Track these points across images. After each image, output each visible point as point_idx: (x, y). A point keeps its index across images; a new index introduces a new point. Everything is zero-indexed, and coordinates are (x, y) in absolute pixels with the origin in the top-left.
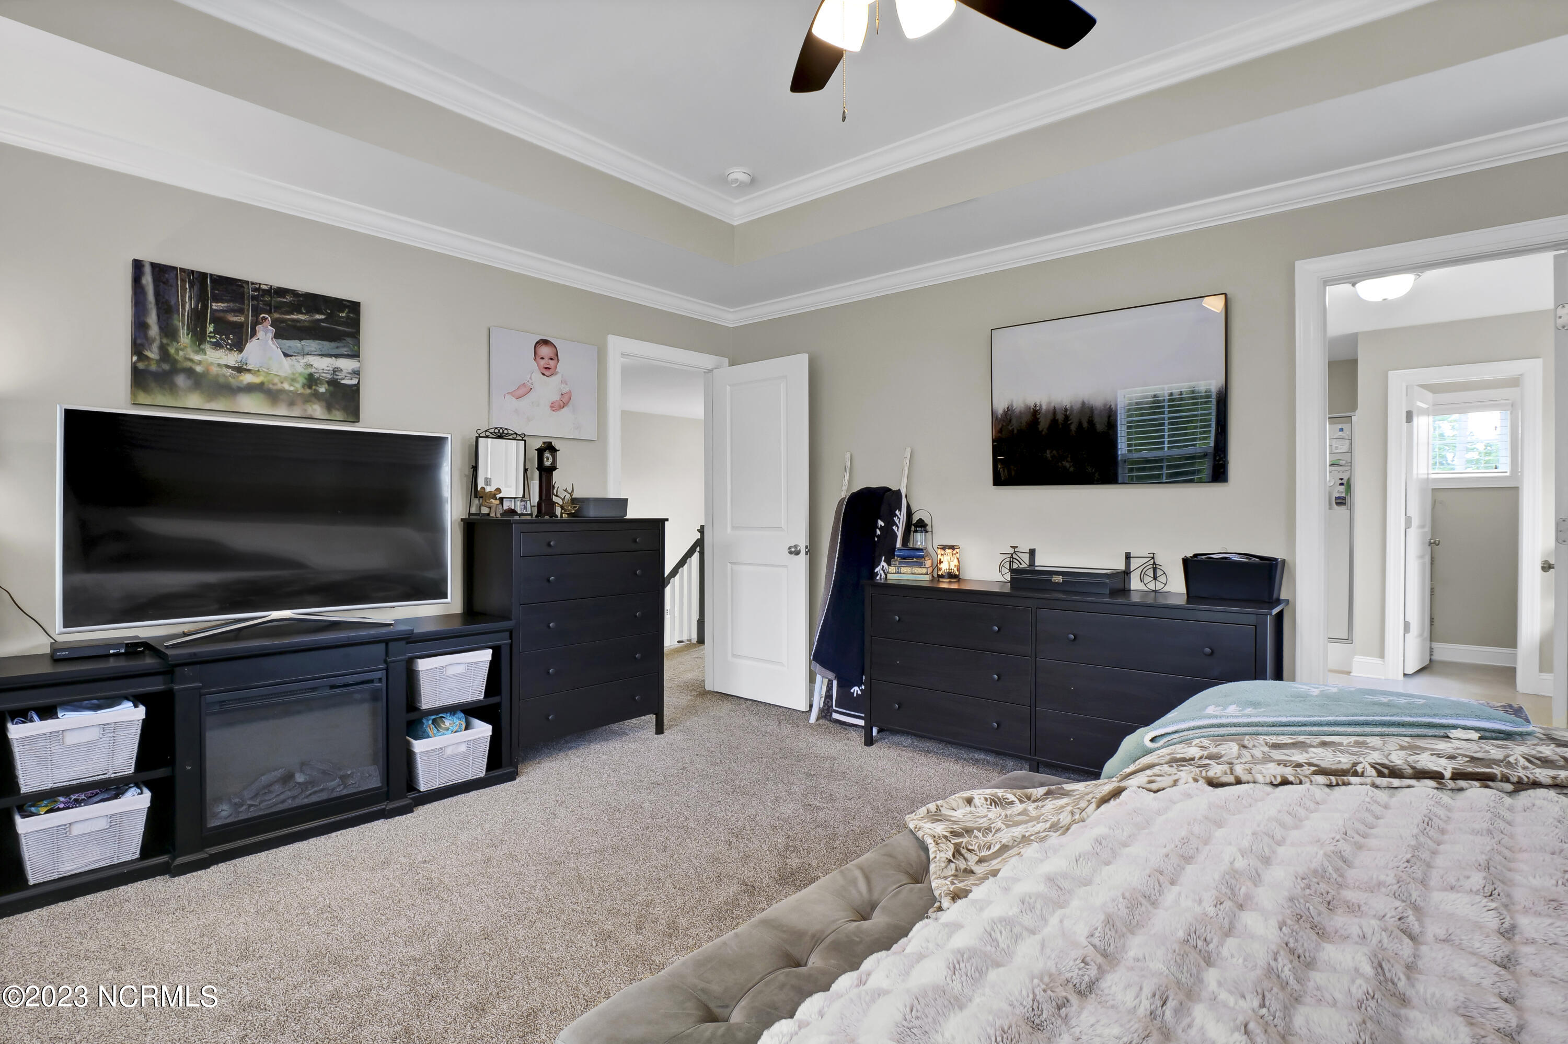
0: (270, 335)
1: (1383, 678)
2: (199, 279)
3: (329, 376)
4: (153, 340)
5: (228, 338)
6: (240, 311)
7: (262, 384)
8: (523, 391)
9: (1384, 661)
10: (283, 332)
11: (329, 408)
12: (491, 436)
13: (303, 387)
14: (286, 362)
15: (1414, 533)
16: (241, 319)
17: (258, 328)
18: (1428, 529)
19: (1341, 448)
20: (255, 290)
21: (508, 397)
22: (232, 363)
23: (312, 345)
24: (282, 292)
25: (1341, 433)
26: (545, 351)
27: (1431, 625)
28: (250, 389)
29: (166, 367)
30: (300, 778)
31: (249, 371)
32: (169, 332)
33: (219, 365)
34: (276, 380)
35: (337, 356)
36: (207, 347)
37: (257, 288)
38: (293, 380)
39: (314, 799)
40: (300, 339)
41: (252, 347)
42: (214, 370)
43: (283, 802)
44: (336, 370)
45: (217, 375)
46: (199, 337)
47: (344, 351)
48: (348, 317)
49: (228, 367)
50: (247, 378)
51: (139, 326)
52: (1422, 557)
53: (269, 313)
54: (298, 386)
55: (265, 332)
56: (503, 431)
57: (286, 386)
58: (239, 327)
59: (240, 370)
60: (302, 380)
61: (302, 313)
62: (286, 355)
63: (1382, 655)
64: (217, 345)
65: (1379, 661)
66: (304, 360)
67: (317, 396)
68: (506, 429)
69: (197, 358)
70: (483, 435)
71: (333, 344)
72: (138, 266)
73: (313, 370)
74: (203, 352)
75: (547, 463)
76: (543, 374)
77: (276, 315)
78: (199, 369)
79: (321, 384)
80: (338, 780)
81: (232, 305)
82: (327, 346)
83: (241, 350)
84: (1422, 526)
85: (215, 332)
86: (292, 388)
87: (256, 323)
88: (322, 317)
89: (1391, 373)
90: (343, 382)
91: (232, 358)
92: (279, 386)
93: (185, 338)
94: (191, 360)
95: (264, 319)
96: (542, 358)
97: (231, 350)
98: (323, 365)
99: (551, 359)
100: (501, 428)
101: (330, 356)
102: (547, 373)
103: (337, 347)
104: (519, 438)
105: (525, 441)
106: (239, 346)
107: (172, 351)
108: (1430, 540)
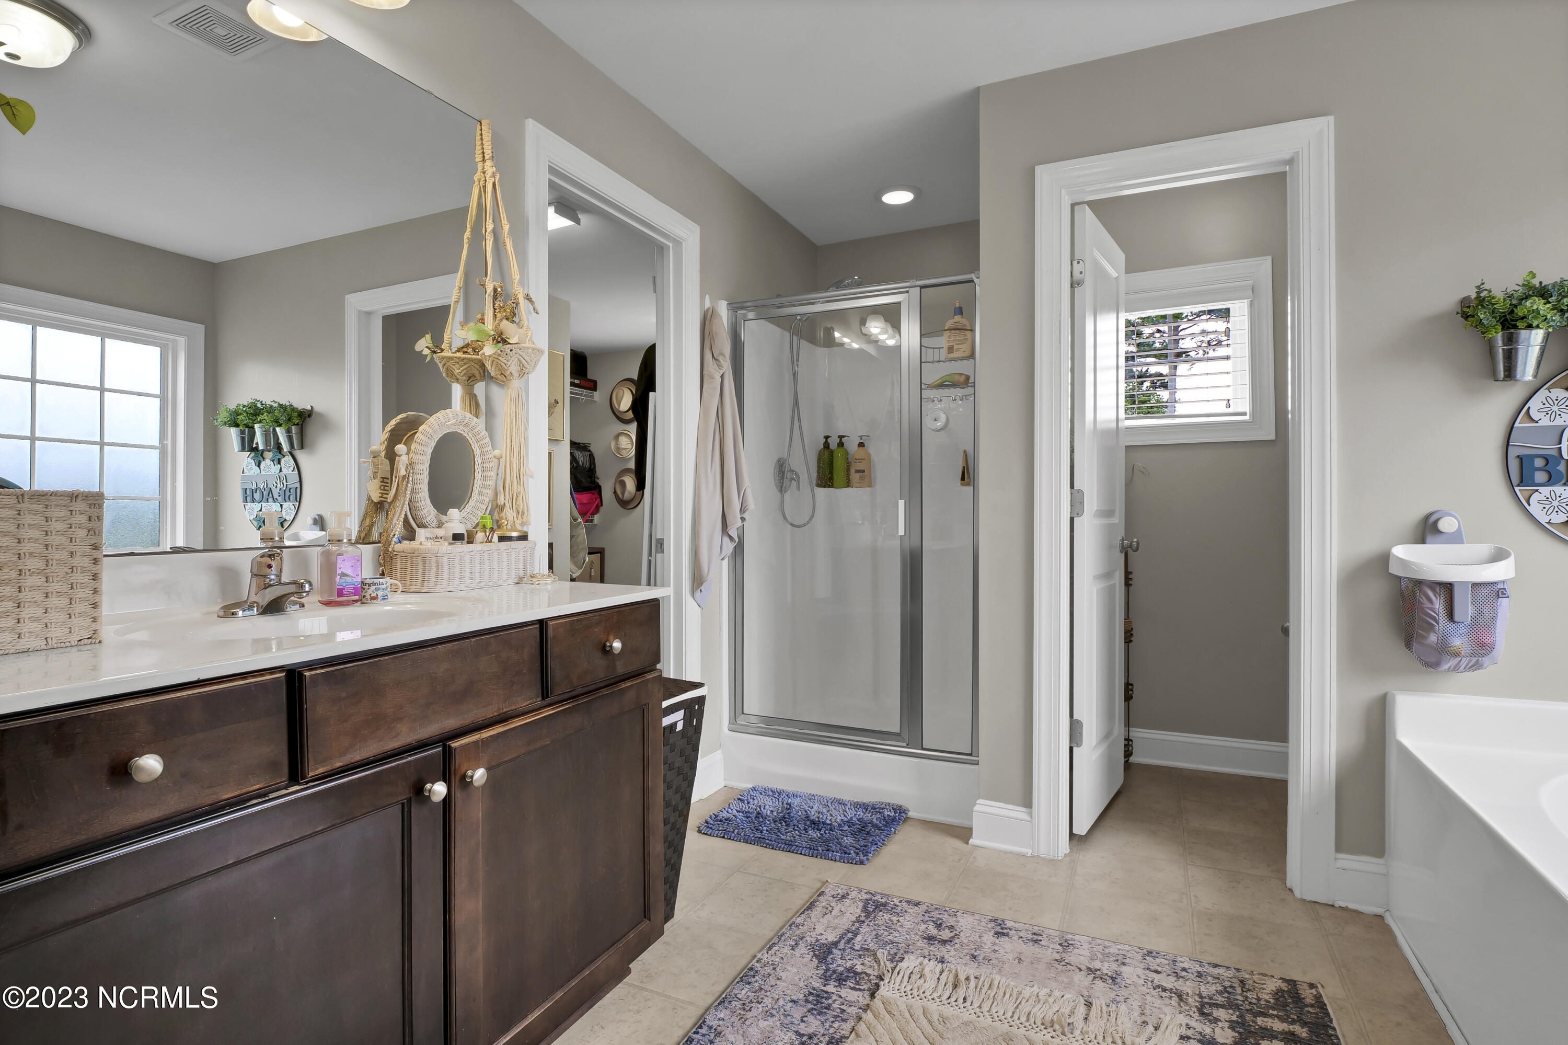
1: (1029, 852)
9: (1031, 815)
15: (1088, 526)
18: (1118, 519)
19: (958, 350)
25: (958, 318)
27: (1128, 697)
52: (1107, 575)
63: (1027, 802)
65: (1019, 812)
84: (1107, 513)
89: (1039, 170)
108: (1123, 540)
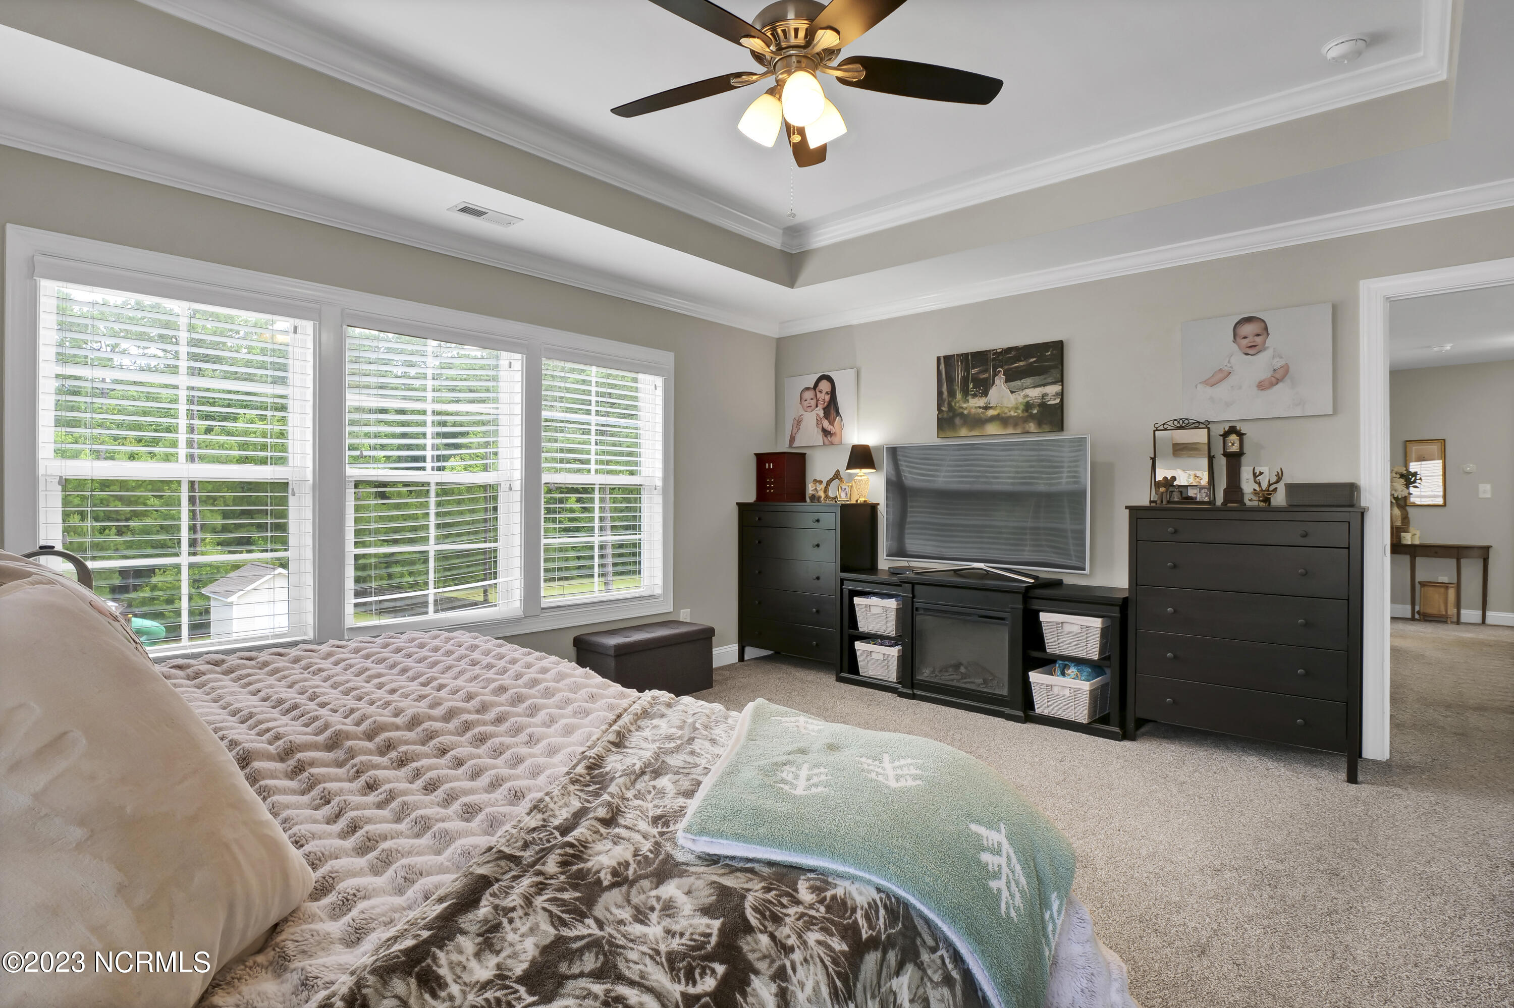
0: (1003, 381)
2: (964, 357)
3: (1039, 401)
4: (945, 401)
5: (980, 389)
6: (986, 371)
7: (999, 414)
8: (1221, 376)
10: (1010, 377)
11: (1040, 424)
12: (1170, 428)
13: (1023, 412)
14: (1012, 397)
16: (986, 375)
17: (996, 378)
20: (994, 354)
21: (1199, 386)
22: (982, 405)
23: (1028, 381)
24: (1009, 350)
26: (1248, 329)
28: (992, 419)
29: (951, 414)
30: (962, 670)
31: (991, 408)
32: (952, 394)
33: (976, 407)
34: (1006, 411)
35: (1044, 385)
36: (969, 397)
37: (995, 352)
38: (1017, 408)
39: (968, 686)
40: (1020, 379)
41: (993, 392)
42: (973, 411)
43: (953, 680)
44: (1044, 395)
45: (975, 414)
46: (966, 393)
47: (1049, 380)
48: (1052, 353)
49: (980, 407)
50: (991, 413)
51: (940, 393)
53: (1001, 367)
54: (1020, 411)
55: (1000, 380)
56: (1183, 422)
57: (1012, 413)
58: (986, 380)
59: (986, 408)
60: (1022, 407)
61: (1021, 361)
62: (1012, 392)
64: (974, 396)
66: (1022, 393)
67: (1032, 417)
68: (1187, 419)
69: (965, 405)
70: (1161, 428)
71: (1042, 377)
72: (938, 359)
73: (1029, 399)
74: (968, 401)
75: (1235, 448)
76: (1247, 354)
77: (1006, 367)
78: (966, 412)
79: (1034, 407)
80: (981, 680)
81: (981, 368)
82: (1037, 379)
83: (986, 395)
85: (973, 388)
86: (1016, 414)
87: (995, 375)
88: (1035, 359)
90: (1049, 403)
91: (980, 402)
92: (1009, 414)
93: (959, 396)
94: (962, 408)
95: (1000, 371)
96: (1245, 338)
97: (981, 397)
98: (1034, 394)
99: (1258, 335)
100: (1181, 419)
101: (1040, 386)
102: (1251, 351)
103: (1045, 379)
104: (1202, 426)
105: (1209, 429)
106: (985, 393)
107: (953, 404)
